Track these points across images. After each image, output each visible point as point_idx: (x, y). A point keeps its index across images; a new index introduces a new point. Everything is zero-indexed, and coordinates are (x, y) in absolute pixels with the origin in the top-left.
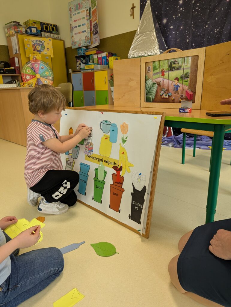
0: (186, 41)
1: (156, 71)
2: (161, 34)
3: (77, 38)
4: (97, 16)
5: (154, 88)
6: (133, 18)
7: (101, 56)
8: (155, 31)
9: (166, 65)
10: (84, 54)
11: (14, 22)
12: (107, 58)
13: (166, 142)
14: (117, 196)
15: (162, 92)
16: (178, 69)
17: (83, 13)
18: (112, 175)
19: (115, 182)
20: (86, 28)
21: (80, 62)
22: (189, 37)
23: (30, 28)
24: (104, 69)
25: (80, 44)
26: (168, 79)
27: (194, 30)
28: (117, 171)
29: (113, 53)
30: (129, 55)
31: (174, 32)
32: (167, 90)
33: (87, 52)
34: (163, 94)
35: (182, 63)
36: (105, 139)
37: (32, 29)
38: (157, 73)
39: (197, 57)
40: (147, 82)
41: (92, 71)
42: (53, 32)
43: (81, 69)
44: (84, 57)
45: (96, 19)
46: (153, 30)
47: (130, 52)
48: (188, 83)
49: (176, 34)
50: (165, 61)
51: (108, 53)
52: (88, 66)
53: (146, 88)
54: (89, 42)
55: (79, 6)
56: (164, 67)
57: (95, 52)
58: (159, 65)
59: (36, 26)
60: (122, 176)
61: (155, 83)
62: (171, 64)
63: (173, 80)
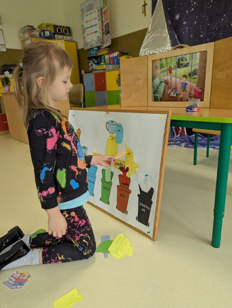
0: (200, 36)
1: (163, 69)
2: (174, 31)
3: (89, 39)
4: (108, 16)
5: (161, 87)
6: (145, 15)
7: (112, 56)
8: (167, 28)
9: (173, 62)
10: (96, 54)
11: (28, 26)
12: (119, 58)
13: (178, 142)
14: (124, 197)
15: (170, 90)
16: (186, 66)
17: (95, 14)
18: (119, 176)
19: (122, 184)
20: (98, 28)
21: (91, 62)
22: (203, 32)
23: (44, 31)
24: (115, 69)
25: (92, 45)
26: (176, 77)
27: (208, 24)
28: (123, 172)
29: (125, 52)
30: (140, 53)
31: (187, 28)
32: (174, 88)
33: (99, 52)
34: (170, 93)
35: (190, 59)
36: (112, 139)
37: (46, 32)
38: (164, 71)
39: (205, 52)
40: (155, 81)
41: (104, 71)
42: (66, 34)
43: (92, 70)
44: (96, 58)
45: (108, 19)
46: (165, 27)
47: (141, 50)
48: (196, 80)
49: (189, 30)
50: (172, 58)
51: (120, 53)
52: (100, 66)
53: (153, 87)
54: (101, 42)
55: (90, 7)
56: (171, 64)
57: (106, 52)
58: (166, 63)
59: (49, 28)
60: (128, 177)
61: (162, 82)
62: (178, 61)
63: (181, 78)
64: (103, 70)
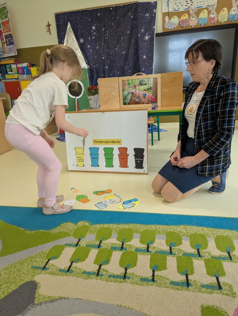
0: (102, 58)
5: (129, 96)
6: (50, 34)
7: (21, 66)
9: (137, 82)
12: (29, 68)
14: (124, 159)
15: (135, 98)
26: (139, 90)
27: (107, 50)
29: (33, 64)
31: (91, 51)
32: (138, 97)
35: (147, 81)
38: (131, 87)
39: (156, 78)
40: (124, 92)
45: (10, 31)
46: (78, 49)
48: (152, 92)
51: (29, 64)
52: (10, 75)
53: (123, 96)
54: (1, 52)
58: (132, 82)
61: (130, 93)
62: (140, 82)
63: (143, 91)
64: (16, 79)
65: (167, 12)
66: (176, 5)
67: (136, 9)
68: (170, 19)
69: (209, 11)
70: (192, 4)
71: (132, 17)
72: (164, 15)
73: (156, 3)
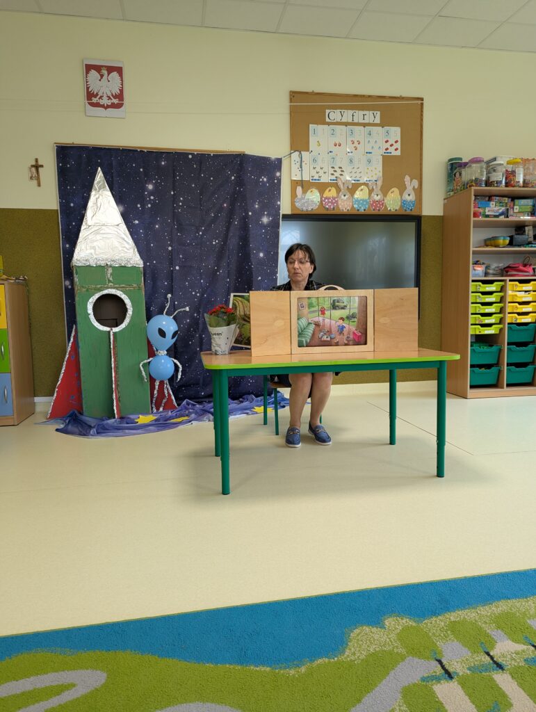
0: (167, 249)
1: (312, 309)
5: (309, 329)
6: (39, 185)
15: (322, 334)
16: (343, 308)
26: (330, 319)
30: (74, 259)
31: (141, 231)
32: (328, 331)
34: (322, 337)
35: (347, 302)
38: (314, 311)
39: (365, 297)
40: (301, 320)
46: (122, 225)
47: (77, 255)
48: (355, 323)
49: (146, 235)
50: (325, 298)
58: (317, 302)
61: (311, 323)
62: (333, 302)
63: (337, 320)
65: (300, 179)
66: (315, 171)
67: (241, 164)
68: (305, 192)
69: (371, 188)
70: (342, 173)
71: (233, 178)
72: (295, 184)
73: (280, 161)
